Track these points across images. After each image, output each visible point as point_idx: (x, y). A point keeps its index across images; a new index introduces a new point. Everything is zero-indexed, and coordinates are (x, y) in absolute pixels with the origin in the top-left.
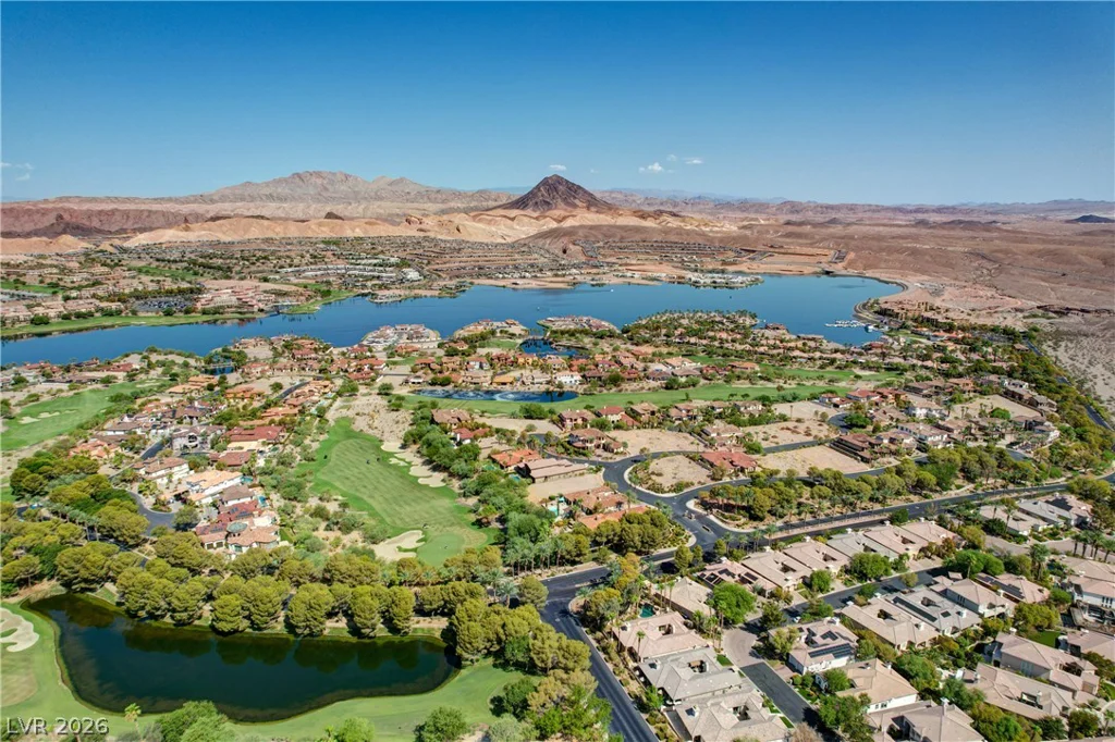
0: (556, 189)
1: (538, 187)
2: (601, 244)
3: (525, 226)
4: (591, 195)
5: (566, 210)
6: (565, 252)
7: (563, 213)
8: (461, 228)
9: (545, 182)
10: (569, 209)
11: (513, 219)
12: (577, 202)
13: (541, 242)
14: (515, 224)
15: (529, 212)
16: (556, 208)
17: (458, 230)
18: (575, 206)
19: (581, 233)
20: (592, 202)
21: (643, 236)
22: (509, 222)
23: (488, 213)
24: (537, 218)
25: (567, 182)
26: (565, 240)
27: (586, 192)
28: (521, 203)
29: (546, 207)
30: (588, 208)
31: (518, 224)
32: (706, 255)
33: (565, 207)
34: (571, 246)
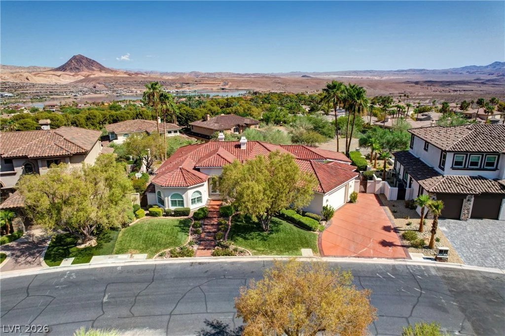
0: (81, 62)
1: (71, 61)
2: (113, 83)
3: (67, 79)
4: (100, 65)
5: (89, 72)
6: (95, 87)
7: (88, 73)
8: (29, 78)
9: (74, 58)
10: (90, 71)
11: (59, 76)
12: (93, 68)
13: (80, 84)
14: (61, 78)
15: (68, 72)
16: (83, 71)
17: (27, 79)
18: (94, 70)
19: (101, 79)
20: (102, 68)
21: (135, 80)
22: (57, 77)
23: (44, 73)
24: (73, 76)
25: (87, 58)
26: (94, 83)
27: (98, 63)
28: (63, 68)
29: (77, 71)
30: (101, 71)
31: (63, 78)
32: (168, 85)
33: (88, 70)
34: (98, 85)
